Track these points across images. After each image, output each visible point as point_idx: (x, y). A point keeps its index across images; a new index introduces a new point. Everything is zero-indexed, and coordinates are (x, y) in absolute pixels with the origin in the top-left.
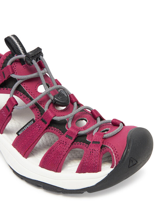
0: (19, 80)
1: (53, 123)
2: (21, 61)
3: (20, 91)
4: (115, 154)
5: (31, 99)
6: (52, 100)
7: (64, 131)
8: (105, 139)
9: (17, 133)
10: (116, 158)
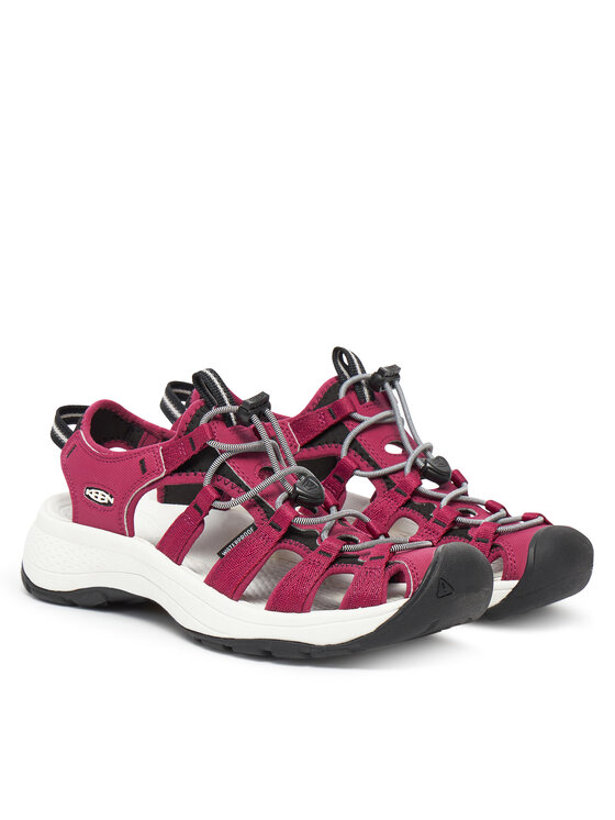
0: (222, 452)
1: (292, 532)
2: (225, 418)
3: (224, 475)
4: (412, 571)
5: (247, 490)
6: (289, 494)
7: (313, 547)
8: (394, 553)
9: (220, 554)
10: (414, 577)
